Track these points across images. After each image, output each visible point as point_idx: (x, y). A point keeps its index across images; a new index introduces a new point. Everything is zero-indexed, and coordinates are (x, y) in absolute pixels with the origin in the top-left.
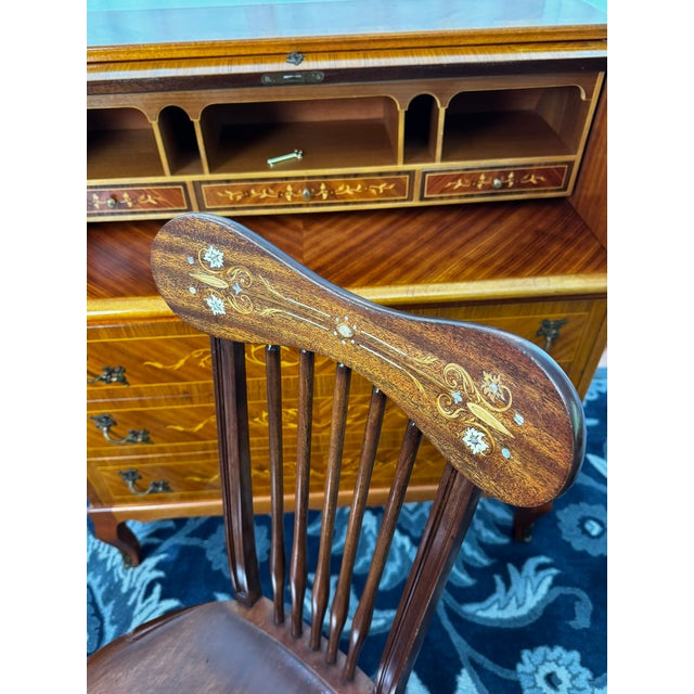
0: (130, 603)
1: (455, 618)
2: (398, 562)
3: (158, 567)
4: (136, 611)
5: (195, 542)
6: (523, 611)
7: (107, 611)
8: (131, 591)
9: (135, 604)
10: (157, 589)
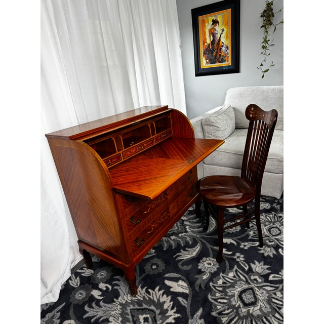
0: (148, 299)
1: (208, 235)
2: (188, 237)
3: (142, 288)
4: (152, 298)
5: (143, 275)
6: (215, 225)
7: (145, 306)
8: (144, 297)
9: (149, 298)
10: (150, 290)
